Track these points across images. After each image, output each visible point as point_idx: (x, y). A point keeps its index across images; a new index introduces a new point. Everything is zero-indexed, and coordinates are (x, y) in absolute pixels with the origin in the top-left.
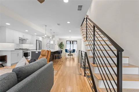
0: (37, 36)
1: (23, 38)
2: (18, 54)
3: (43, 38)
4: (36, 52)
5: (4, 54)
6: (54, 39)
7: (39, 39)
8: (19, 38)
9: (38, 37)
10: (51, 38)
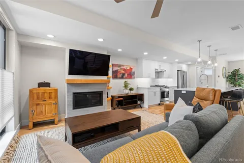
0: (178, 63)
1: (159, 70)
2: (155, 93)
3: (189, 65)
4: (183, 92)
5: (141, 92)
6: (216, 65)
7: (182, 68)
8: (156, 69)
9: (180, 65)
10: (209, 62)
